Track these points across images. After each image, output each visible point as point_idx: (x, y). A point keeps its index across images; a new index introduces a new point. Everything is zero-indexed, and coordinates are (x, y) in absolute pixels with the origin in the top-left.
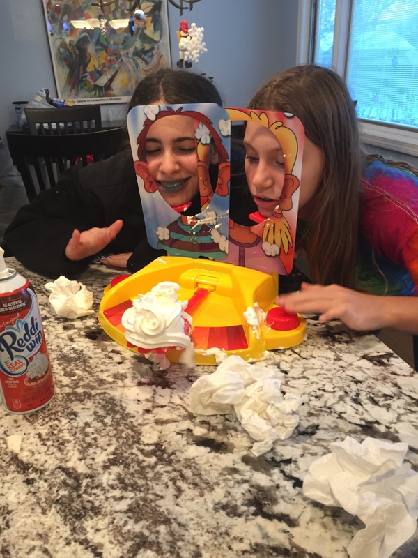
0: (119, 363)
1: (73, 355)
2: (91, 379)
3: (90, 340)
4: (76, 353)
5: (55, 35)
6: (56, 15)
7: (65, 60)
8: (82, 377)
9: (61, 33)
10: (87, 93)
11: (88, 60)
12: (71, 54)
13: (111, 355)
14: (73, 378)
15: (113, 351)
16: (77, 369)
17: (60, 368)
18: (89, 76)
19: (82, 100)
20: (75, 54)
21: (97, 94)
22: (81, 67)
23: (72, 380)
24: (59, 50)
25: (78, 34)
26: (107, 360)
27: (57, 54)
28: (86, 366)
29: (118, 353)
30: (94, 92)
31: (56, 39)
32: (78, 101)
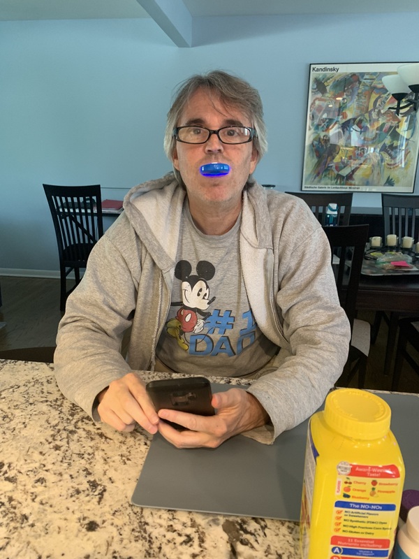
5: (312, 130)
7: (316, 151)
9: (318, 129)
10: (329, 181)
11: (336, 152)
18: (334, 167)
19: (323, 186)
21: (339, 182)
22: (329, 158)
24: (312, 142)
27: (310, 146)
30: (336, 180)
31: (313, 133)
32: (319, 188)
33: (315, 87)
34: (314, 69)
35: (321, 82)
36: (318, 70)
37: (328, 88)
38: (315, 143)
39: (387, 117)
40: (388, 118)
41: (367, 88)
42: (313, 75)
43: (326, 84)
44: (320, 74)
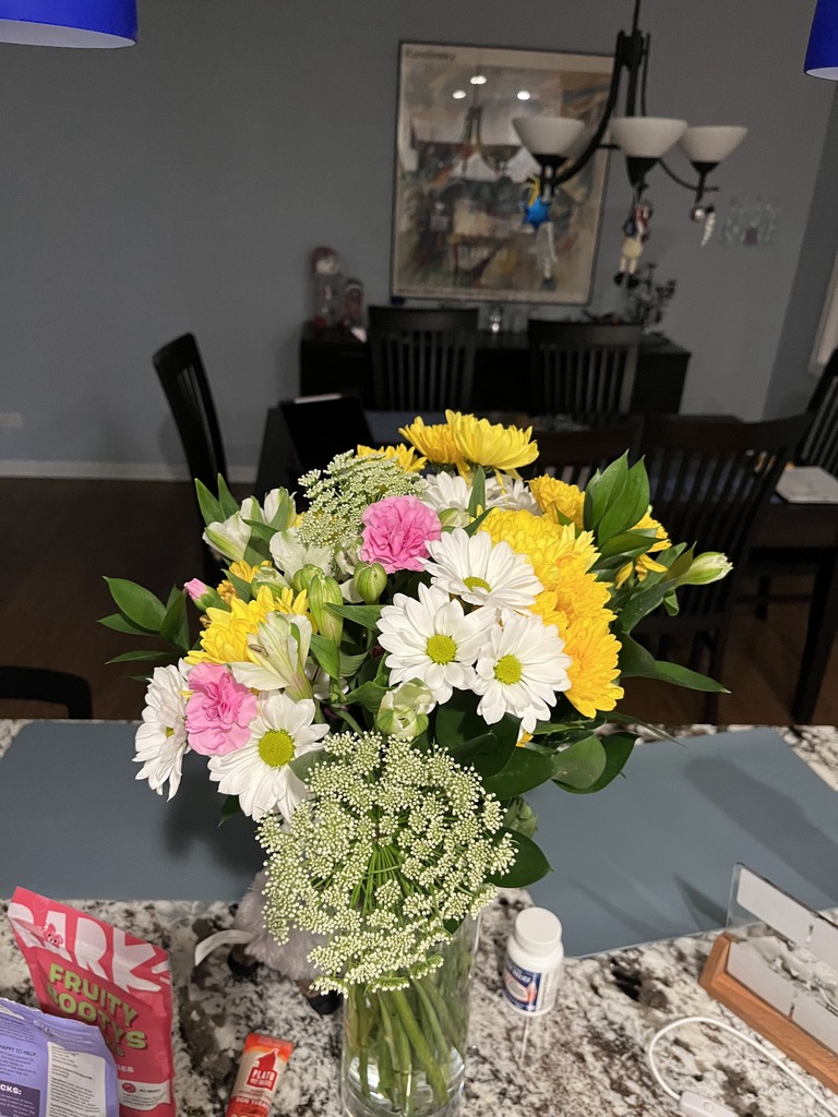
0: (699, 1079)
1: (611, 1036)
2: (659, 1108)
3: (629, 1000)
4: (615, 1031)
8: (644, 1102)
13: (677, 1050)
14: (627, 1099)
15: (677, 1042)
16: (630, 1078)
17: (599, 1065)
23: (630, 1106)
26: (673, 1064)
28: (642, 1073)
29: (687, 1048)
37: (435, 94)
43: (431, 86)
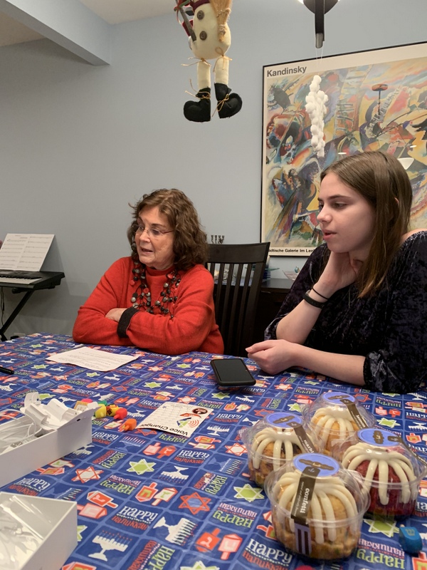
5: (272, 163)
6: (277, 137)
7: (279, 194)
9: (280, 160)
10: (302, 240)
11: (312, 195)
12: (289, 187)
18: (309, 217)
19: (293, 249)
20: (294, 186)
21: (317, 241)
22: (300, 204)
24: (273, 181)
25: (303, 160)
27: (270, 188)
30: (312, 239)
31: (273, 168)
32: (287, 251)
33: (273, 98)
34: (269, 73)
35: (281, 91)
36: (275, 73)
37: (291, 99)
38: (277, 182)
39: (391, 134)
40: (393, 136)
41: (353, 92)
42: (269, 81)
43: (288, 92)
44: (278, 80)
